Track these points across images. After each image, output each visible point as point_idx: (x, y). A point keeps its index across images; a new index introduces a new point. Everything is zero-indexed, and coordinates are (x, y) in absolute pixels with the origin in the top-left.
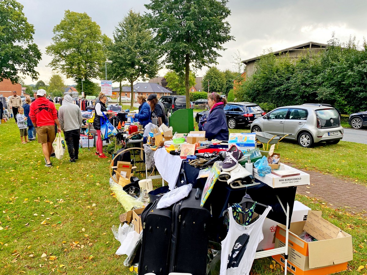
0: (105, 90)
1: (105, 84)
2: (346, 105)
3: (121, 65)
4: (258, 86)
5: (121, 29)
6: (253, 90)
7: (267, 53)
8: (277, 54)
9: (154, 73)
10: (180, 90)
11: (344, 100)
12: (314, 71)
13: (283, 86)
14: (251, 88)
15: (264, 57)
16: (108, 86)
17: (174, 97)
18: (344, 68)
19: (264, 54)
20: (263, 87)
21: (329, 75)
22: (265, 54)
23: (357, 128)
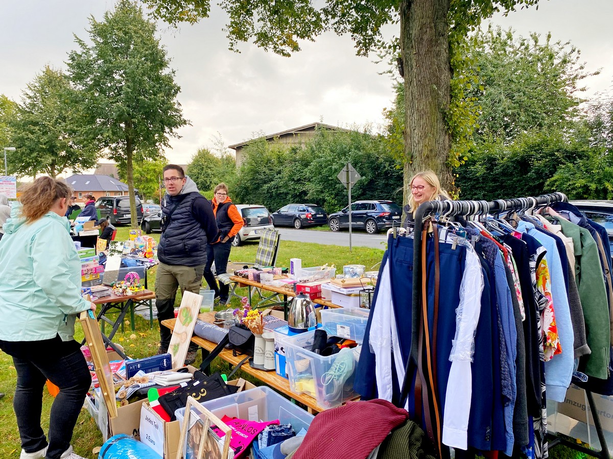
0: (5, 190)
1: (5, 181)
2: (335, 205)
3: (32, 151)
4: (245, 181)
5: (32, 95)
6: (240, 187)
7: (256, 137)
8: (270, 139)
9: (90, 162)
10: (143, 187)
11: (334, 198)
12: (304, 163)
13: (273, 183)
14: (238, 185)
15: (254, 142)
16: (10, 184)
17: (115, 198)
18: (329, 160)
19: (253, 139)
20: (251, 183)
21: (316, 169)
22: (255, 138)
23: (335, 230)
